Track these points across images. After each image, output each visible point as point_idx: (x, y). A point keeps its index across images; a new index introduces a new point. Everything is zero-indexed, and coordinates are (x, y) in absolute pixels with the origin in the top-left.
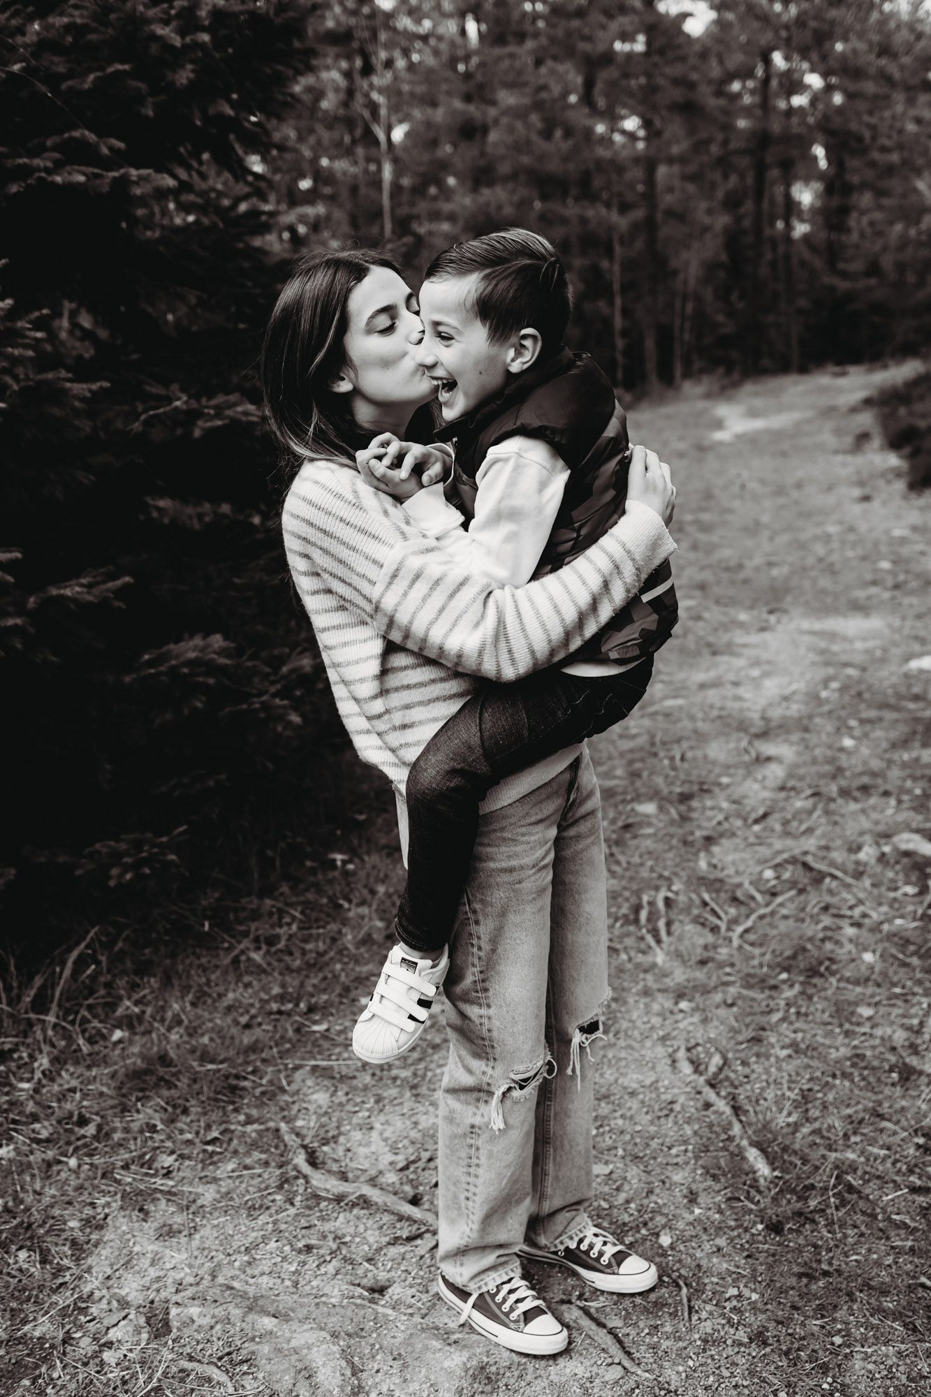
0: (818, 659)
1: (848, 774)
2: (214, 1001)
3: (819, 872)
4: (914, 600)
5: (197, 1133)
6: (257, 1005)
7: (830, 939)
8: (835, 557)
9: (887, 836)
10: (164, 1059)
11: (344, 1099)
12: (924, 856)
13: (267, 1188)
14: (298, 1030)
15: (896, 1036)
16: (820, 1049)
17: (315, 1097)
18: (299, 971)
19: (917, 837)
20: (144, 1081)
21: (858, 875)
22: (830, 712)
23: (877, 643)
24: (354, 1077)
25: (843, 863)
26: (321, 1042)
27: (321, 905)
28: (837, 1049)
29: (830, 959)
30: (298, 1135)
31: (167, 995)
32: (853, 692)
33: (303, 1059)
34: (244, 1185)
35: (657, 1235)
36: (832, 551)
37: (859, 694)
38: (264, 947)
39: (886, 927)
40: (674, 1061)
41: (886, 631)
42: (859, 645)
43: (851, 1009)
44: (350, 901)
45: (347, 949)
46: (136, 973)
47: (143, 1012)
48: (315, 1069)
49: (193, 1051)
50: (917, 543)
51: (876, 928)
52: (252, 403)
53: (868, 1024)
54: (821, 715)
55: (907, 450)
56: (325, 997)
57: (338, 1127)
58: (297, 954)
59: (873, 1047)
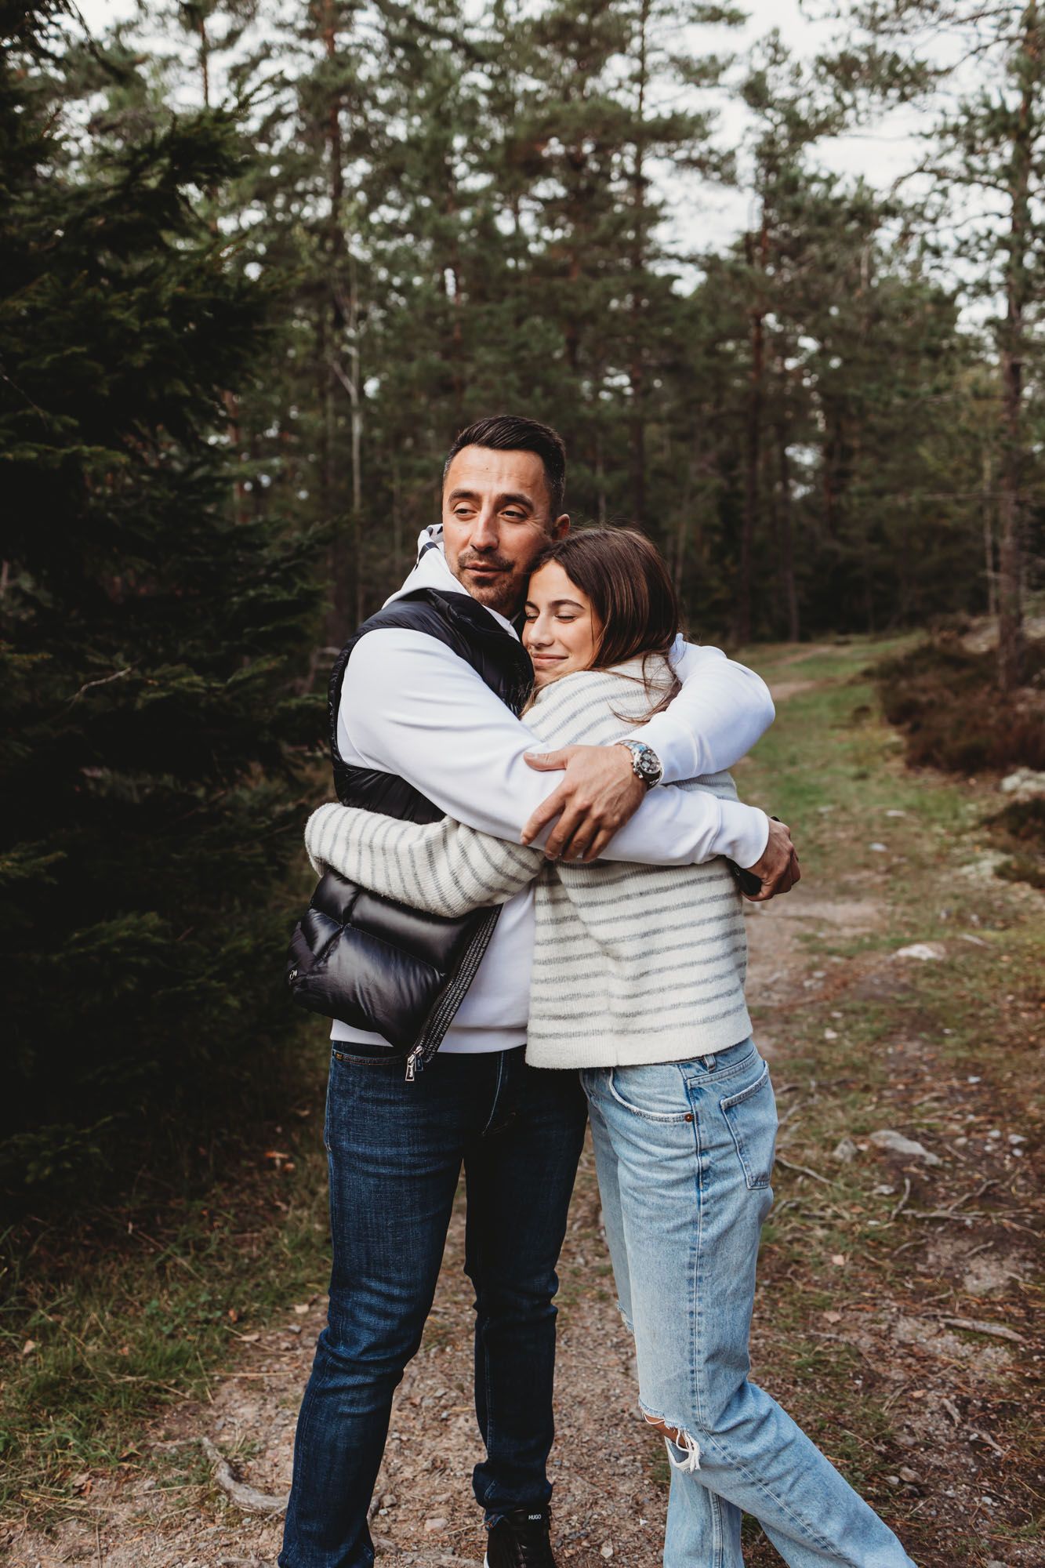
0: (803, 946)
1: (828, 1068)
2: (136, 1310)
3: (792, 1170)
4: (906, 885)
5: (113, 1450)
6: (183, 1314)
7: (798, 1240)
8: (826, 838)
9: (863, 1132)
10: (79, 1369)
11: (273, 1413)
12: (902, 1154)
13: (186, 1505)
14: (226, 1340)
15: (862, 1342)
16: (782, 1355)
17: (242, 1410)
18: (230, 1276)
19: (894, 1134)
20: (57, 1394)
21: (832, 1174)
22: (812, 1002)
23: (868, 930)
24: (285, 1390)
25: (817, 1163)
26: (251, 1353)
27: (257, 1208)
28: (800, 1355)
29: (797, 1262)
30: (221, 1449)
31: (85, 1304)
32: (838, 982)
33: (231, 1370)
34: (162, 1504)
35: (600, 1546)
36: (822, 832)
37: (845, 984)
38: (192, 1251)
39: (858, 1228)
40: (627, 1369)
41: (877, 917)
42: (847, 932)
43: (817, 1314)
44: (288, 1203)
45: (282, 1253)
46: (52, 1280)
47: (59, 1323)
48: (243, 1380)
49: (111, 1363)
50: (913, 824)
51: (847, 1231)
52: (199, 674)
53: (835, 1330)
54: (802, 1005)
55: (907, 726)
56: (257, 1305)
57: (265, 1442)
58: (228, 1260)
59: (838, 1353)
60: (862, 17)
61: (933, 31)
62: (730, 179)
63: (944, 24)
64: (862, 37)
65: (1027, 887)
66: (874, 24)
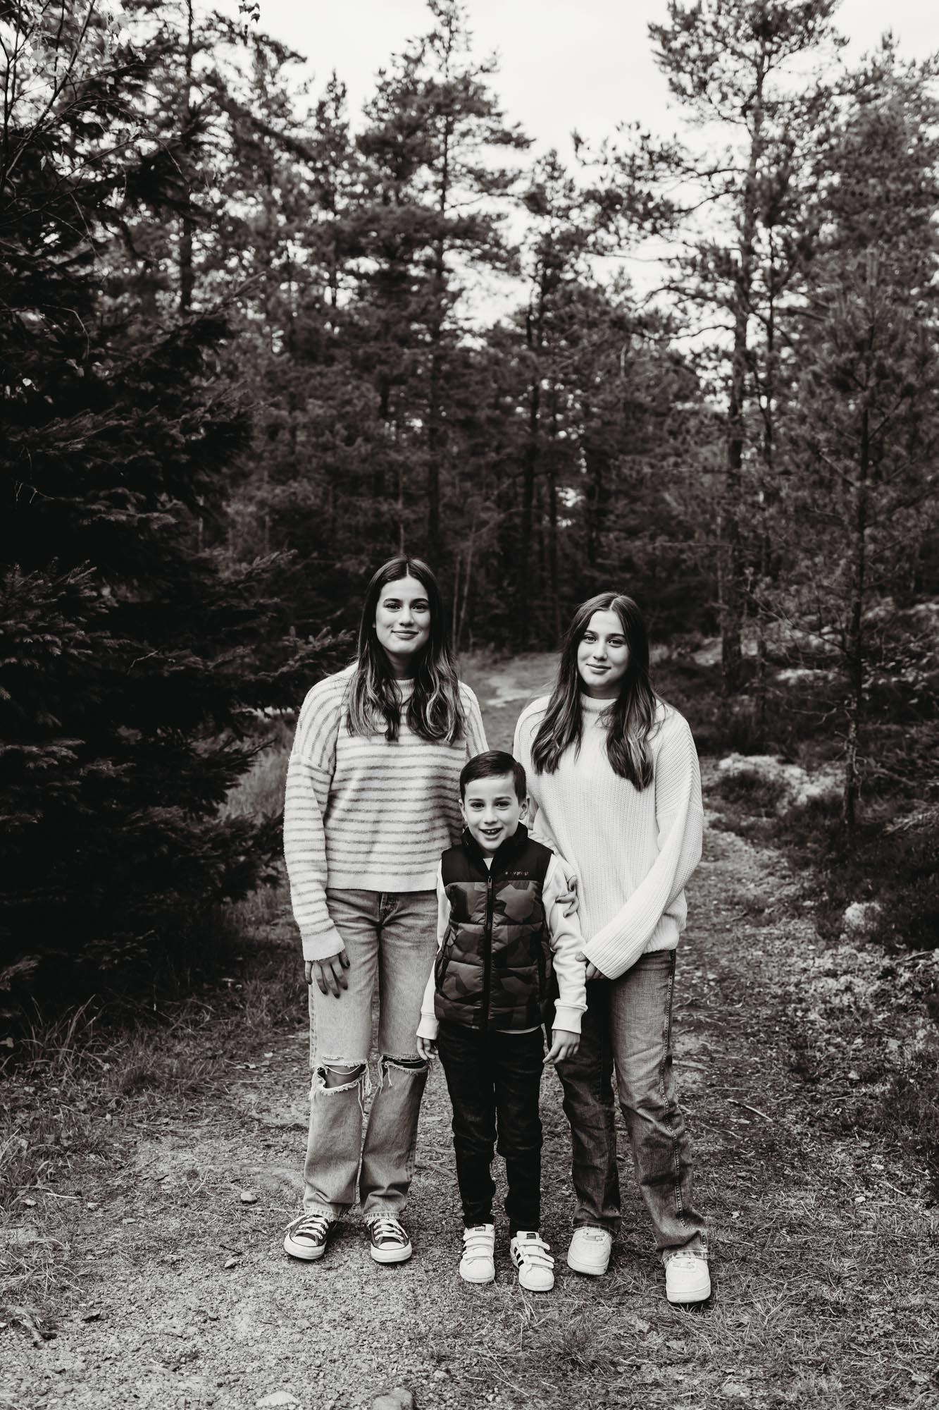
27: (223, 1007)
31: (133, 1047)
52: (198, 656)
58: (215, 1031)
60: (623, 165)
61: (679, 180)
62: (514, 269)
63: (684, 177)
64: (623, 179)
65: (733, 835)
66: (633, 172)
